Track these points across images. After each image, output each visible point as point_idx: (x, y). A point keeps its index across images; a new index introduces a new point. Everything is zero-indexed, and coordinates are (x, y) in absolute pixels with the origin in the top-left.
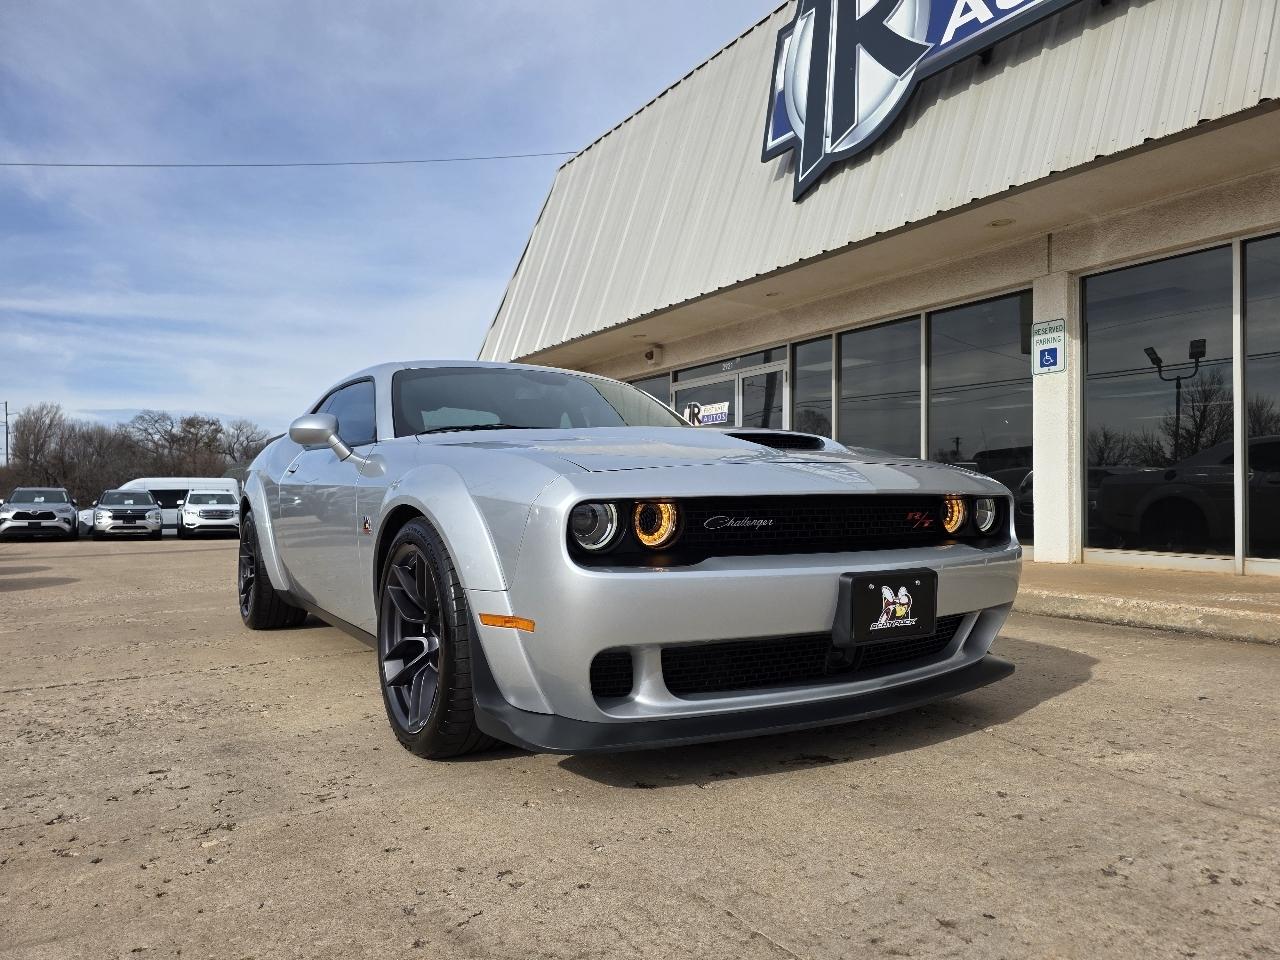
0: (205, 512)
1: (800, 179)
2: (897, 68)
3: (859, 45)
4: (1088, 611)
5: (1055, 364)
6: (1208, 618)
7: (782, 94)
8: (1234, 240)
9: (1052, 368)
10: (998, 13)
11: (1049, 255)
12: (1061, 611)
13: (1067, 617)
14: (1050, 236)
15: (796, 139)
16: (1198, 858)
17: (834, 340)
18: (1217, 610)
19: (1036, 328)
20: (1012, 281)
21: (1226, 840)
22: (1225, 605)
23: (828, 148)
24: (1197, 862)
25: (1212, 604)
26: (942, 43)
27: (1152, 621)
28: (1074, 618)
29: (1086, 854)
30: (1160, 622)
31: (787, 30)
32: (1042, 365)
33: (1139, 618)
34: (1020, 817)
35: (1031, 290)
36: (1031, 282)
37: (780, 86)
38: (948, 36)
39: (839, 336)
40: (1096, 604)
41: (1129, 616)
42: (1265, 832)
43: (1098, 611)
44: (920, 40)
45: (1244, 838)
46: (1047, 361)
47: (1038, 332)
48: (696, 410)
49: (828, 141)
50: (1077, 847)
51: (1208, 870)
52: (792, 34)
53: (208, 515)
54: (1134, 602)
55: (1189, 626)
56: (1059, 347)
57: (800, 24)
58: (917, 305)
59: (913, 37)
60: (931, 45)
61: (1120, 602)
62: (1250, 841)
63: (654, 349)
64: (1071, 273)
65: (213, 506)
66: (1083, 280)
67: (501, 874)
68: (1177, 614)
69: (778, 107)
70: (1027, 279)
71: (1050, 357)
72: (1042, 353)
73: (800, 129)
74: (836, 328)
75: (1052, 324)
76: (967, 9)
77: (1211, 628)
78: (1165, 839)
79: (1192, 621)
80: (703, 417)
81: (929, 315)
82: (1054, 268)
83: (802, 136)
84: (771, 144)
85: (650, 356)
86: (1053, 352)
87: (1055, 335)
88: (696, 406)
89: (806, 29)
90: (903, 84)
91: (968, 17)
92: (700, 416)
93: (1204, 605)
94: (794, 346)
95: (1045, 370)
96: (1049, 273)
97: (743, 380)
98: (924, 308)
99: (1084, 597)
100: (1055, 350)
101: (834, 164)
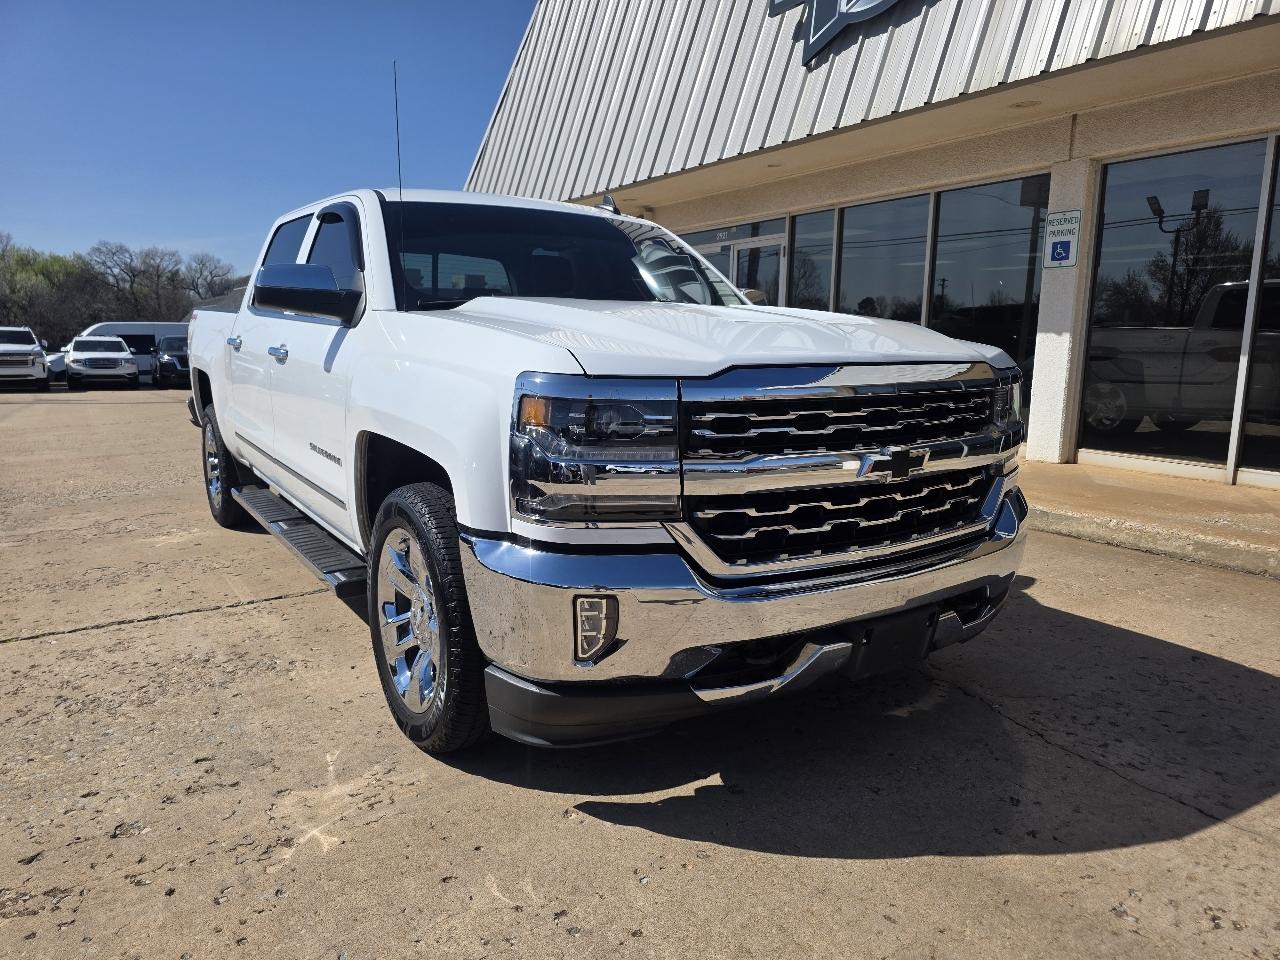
1: (812, 41)
4: (1081, 529)
5: (1067, 258)
6: (1200, 546)
8: (1269, 135)
9: (1064, 263)
11: (1072, 136)
12: (1053, 527)
13: (1060, 534)
14: (1075, 117)
16: (1201, 893)
17: (836, 213)
19: (1051, 217)
20: (1030, 166)
21: (1225, 866)
24: (1201, 897)
27: (1143, 544)
29: (1098, 887)
30: (1151, 545)
32: (1053, 258)
33: (1131, 540)
34: (1033, 834)
35: (1050, 175)
36: (1050, 167)
39: (842, 211)
40: (1089, 523)
41: (1121, 537)
42: (1262, 855)
45: (1243, 863)
46: (1059, 254)
47: (1051, 223)
50: (1089, 877)
51: (1211, 909)
55: (1178, 551)
56: (1073, 240)
58: (928, 184)
62: (1247, 867)
64: (1097, 160)
66: (1105, 168)
67: (557, 915)
68: (1168, 540)
70: (1047, 164)
71: (1061, 251)
72: (1055, 245)
74: (840, 203)
75: (1068, 215)
77: (1202, 554)
78: (1169, 865)
79: (1183, 547)
81: (938, 195)
82: (1075, 153)
86: (1066, 245)
87: (1069, 226)
93: (1195, 531)
94: (793, 219)
95: (1056, 263)
96: (1071, 158)
97: (739, 251)
98: (935, 187)
99: (1077, 515)
100: (1068, 243)
101: (849, 26)
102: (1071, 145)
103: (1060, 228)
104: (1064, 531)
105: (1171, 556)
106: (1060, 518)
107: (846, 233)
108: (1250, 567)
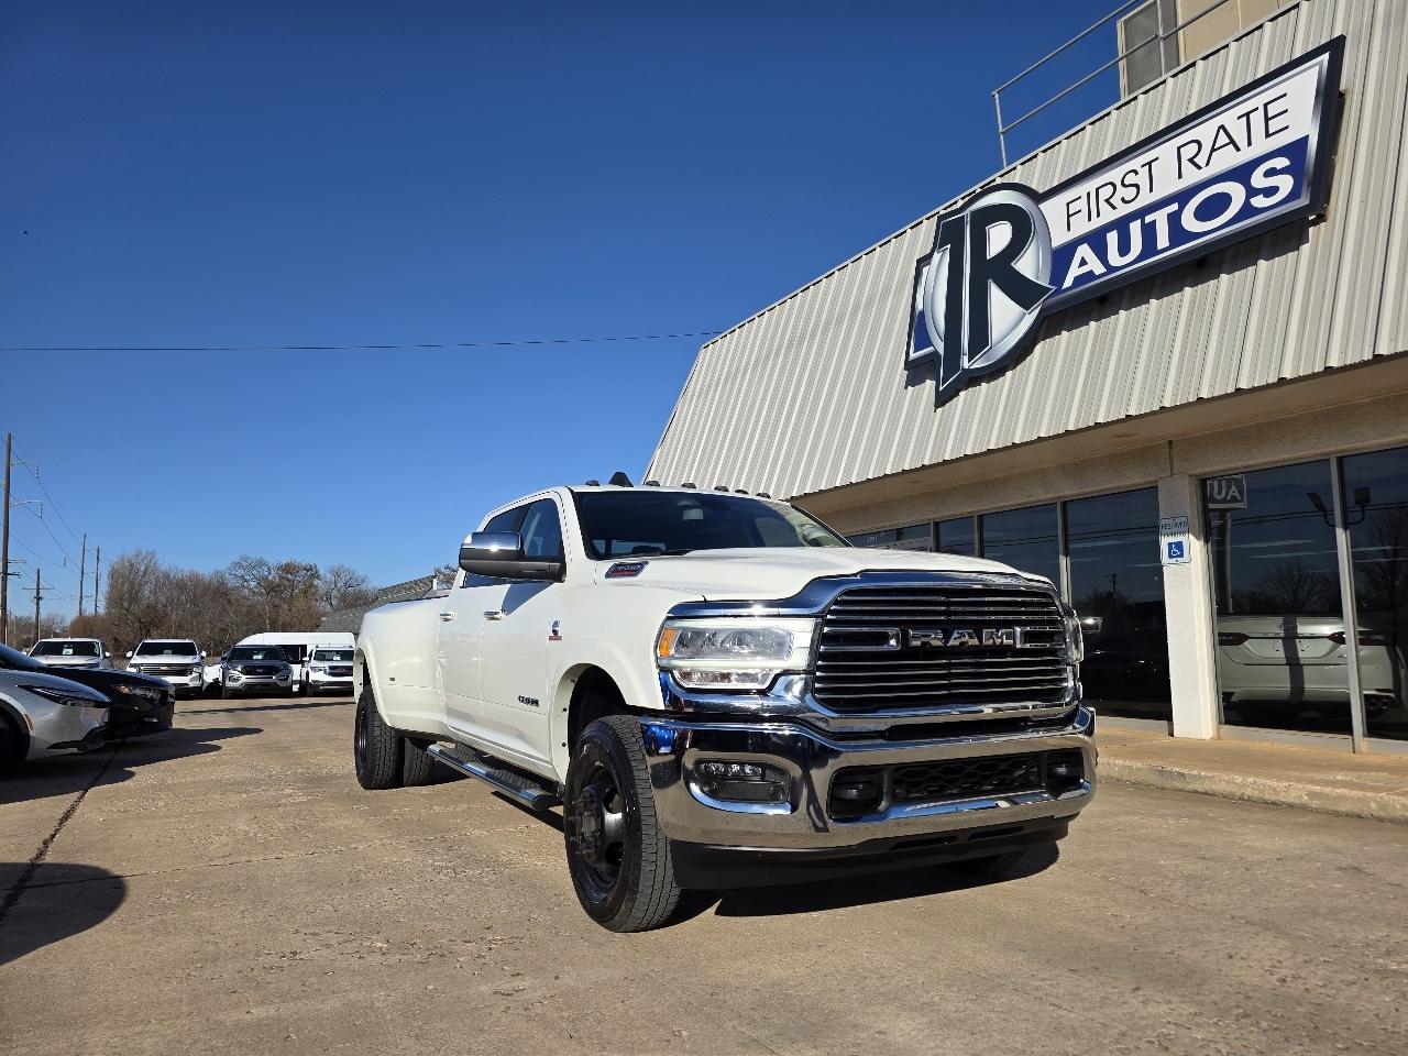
0: (331, 668)
1: (941, 389)
2: (1026, 304)
3: (990, 280)
4: (1214, 787)
5: (1181, 556)
6: (1312, 795)
7: (922, 313)
8: (1329, 457)
9: (1180, 559)
10: (1111, 269)
11: (1171, 457)
12: (1191, 787)
13: (1197, 792)
14: (1170, 442)
15: (936, 353)
17: (975, 520)
18: (1317, 788)
19: (1163, 522)
20: (1139, 481)
22: (1327, 783)
23: (965, 363)
25: (1315, 782)
26: (1064, 287)
27: (1267, 797)
28: (1203, 793)
30: (1273, 798)
31: (924, 261)
32: (1170, 556)
33: (1256, 794)
35: (1156, 487)
36: (1156, 481)
37: (920, 306)
38: (1068, 282)
39: (980, 518)
40: (1220, 781)
41: (1248, 792)
43: (1221, 787)
44: (1044, 283)
46: (1175, 553)
47: (1164, 527)
49: (966, 358)
52: (929, 263)
53: (334, 671)
54: (1251, 780)
55: (1297, 801)
56: (1185, 541)
57: (937, 256)
58: (1053, 495)
59: (1038, 278)
60: (1055, 288)
61: (1239, 779)
64: (1196, 476)
65: (338, 662)
66: (1203, 482)
68: (1288, 791)
69: (918, 326)
70: (1152, 478)
71: (1177, 550)
72: (1170, 544)
73: (940, 347)
74: (980, 511)
75: (1177, 520)
76: (1083, 262)
77: (1315, 803)
79: (1300, 797)
81: (1064, 504)
82: (1176, 470)
83: (941, 350)
84: (913, 355)
86: (1179, 545)
87: (1180, 530)
89: (941, 261)
90: (1030, 318)
91: (1085, 269)
93: (1309, 783)
94: (937, 524)
95: (1173, 560)
96: (1172, 474)
98: (1059, 498)
99: (1209, 774)
100: (1180, 543)
101: (971, 378)
102: (1171, 463)
103: (1171, 531)
104: (1200, 790)
105: (1291, 806)
106: (1195, 778)
107: (986, 535)
108: (1356, 810)
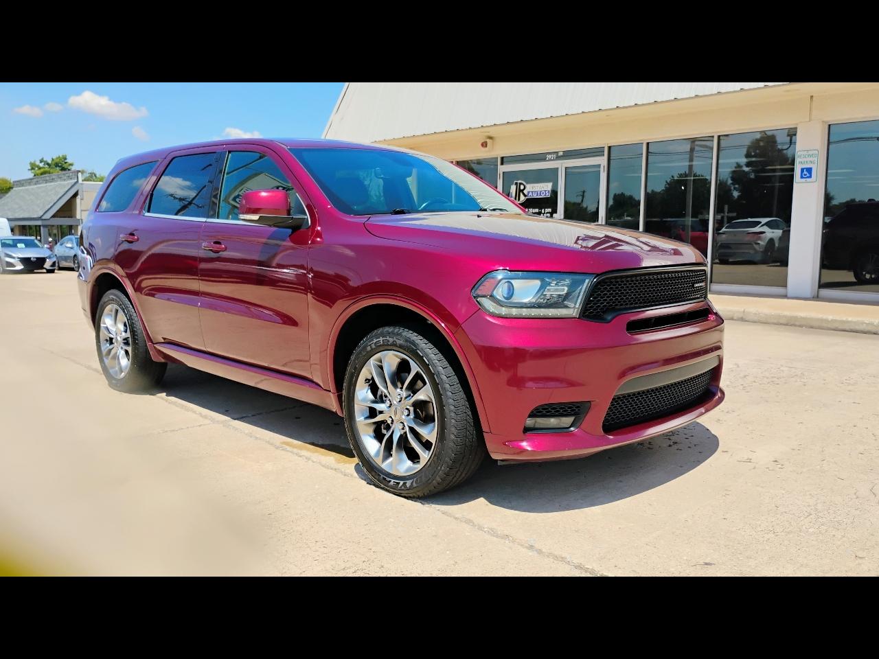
5: (810, 177)
9: (808, 180)
11: (811, 109)
14: (812, 97)
17: (645, 146)
19: (799, 154)
32: (802, 177)
35: (796, 128)
36: (797, 124)
39: (650, 144)
46: (805, 175)
47: (800, 156)
48: (522, 187)
56: (814, 167)
58: (714, 130)
63: (488, 140)
66: (830, 126)
70: (795, 122)
71: (807, 173)
72: (802, 170)
74: (649, 139)
75: (810, 153)
80: (529, 192)
81: (719, 137)
82: (813, 117)
85: (484, 145)
86: (809, 170)
87: (811, 159)
88: (521, 184)
92: (525, 192)
94: (610, 147)
95: (804, 180)
96: (810, 120)
97: (566, 168)
98: (715, 133)
100: (811, 168)
102: (810, 113)
103: (805, 160)
